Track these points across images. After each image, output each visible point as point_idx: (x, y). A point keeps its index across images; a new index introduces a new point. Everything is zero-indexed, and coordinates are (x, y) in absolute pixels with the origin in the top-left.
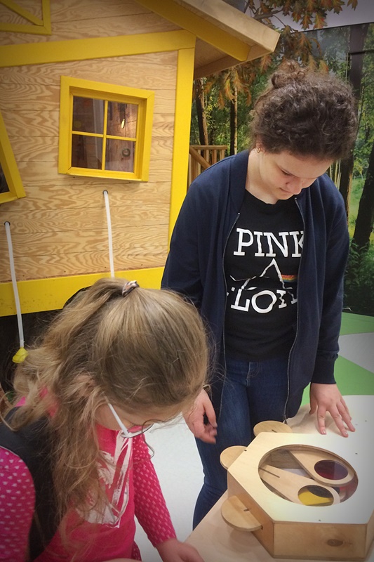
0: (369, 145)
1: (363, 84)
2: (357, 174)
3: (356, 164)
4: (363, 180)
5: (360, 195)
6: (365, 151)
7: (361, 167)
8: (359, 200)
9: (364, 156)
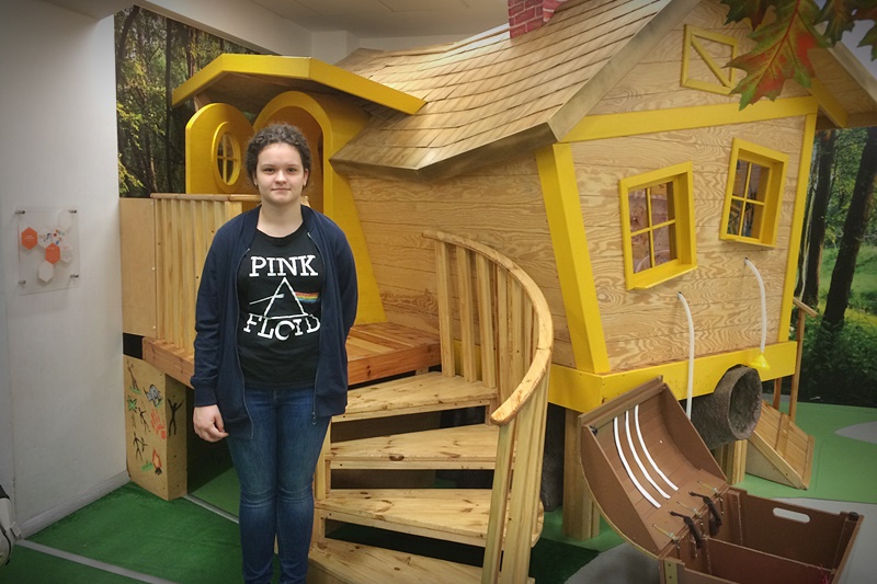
0: (843, 212)
1: (837, 147)
2: (829, 244)
3: (828, 232)
4: (836, 250)
5: (832, 265)
6: (839, 219)
7: (834, 236)
8: (831, 273)
9: (837, 223)
